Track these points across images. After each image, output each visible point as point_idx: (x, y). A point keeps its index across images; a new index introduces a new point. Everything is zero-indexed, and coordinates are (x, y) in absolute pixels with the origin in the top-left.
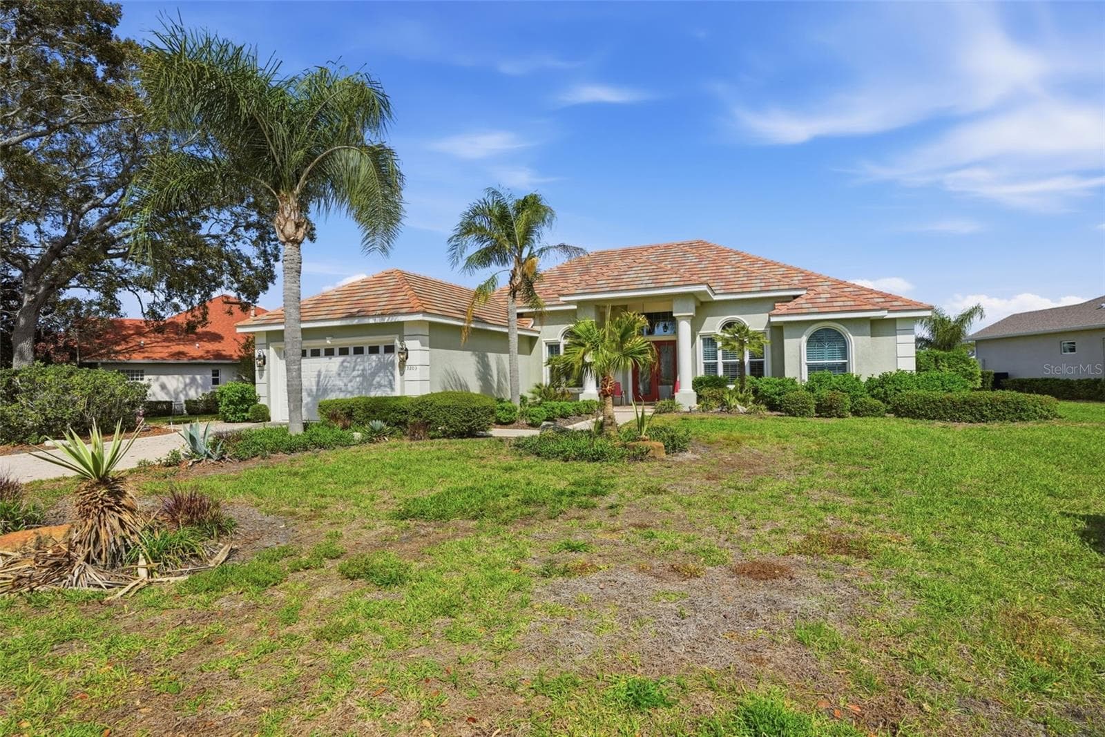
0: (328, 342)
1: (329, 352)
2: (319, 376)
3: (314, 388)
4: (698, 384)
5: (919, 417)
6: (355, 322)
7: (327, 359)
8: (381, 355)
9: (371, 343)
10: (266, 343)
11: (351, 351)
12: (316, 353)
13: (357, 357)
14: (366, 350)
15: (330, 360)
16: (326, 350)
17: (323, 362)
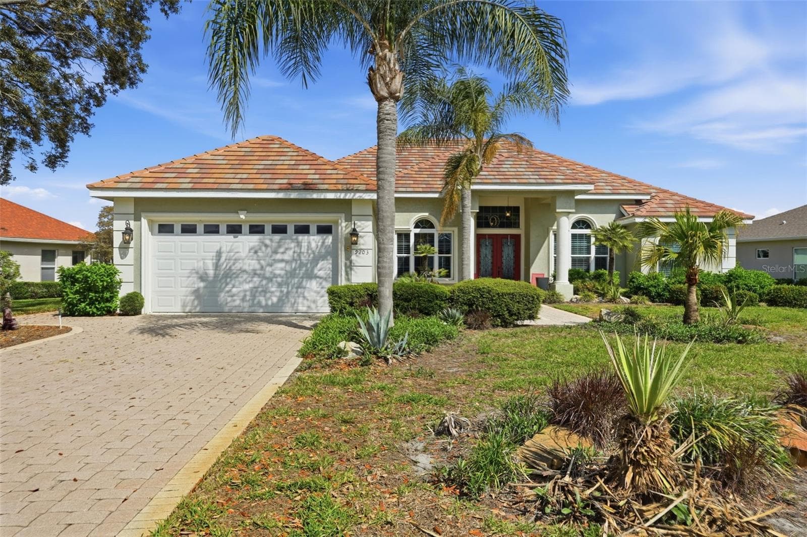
0: (242, 217)
1: (234, 230)
2: (219, 254)
3: (211, 272)
4: (573, 276)
5: (794, 307)
6: (294, 195)
7: (231, 237)
8: (313, 236)
9: (306, 222)
10: (133, 212)
11: (268, 229)
12: (212, 230)
13: (277, 237)
14: (291, 229)
15: (236, 239)
16: (228, 226)
17: (224, 241)
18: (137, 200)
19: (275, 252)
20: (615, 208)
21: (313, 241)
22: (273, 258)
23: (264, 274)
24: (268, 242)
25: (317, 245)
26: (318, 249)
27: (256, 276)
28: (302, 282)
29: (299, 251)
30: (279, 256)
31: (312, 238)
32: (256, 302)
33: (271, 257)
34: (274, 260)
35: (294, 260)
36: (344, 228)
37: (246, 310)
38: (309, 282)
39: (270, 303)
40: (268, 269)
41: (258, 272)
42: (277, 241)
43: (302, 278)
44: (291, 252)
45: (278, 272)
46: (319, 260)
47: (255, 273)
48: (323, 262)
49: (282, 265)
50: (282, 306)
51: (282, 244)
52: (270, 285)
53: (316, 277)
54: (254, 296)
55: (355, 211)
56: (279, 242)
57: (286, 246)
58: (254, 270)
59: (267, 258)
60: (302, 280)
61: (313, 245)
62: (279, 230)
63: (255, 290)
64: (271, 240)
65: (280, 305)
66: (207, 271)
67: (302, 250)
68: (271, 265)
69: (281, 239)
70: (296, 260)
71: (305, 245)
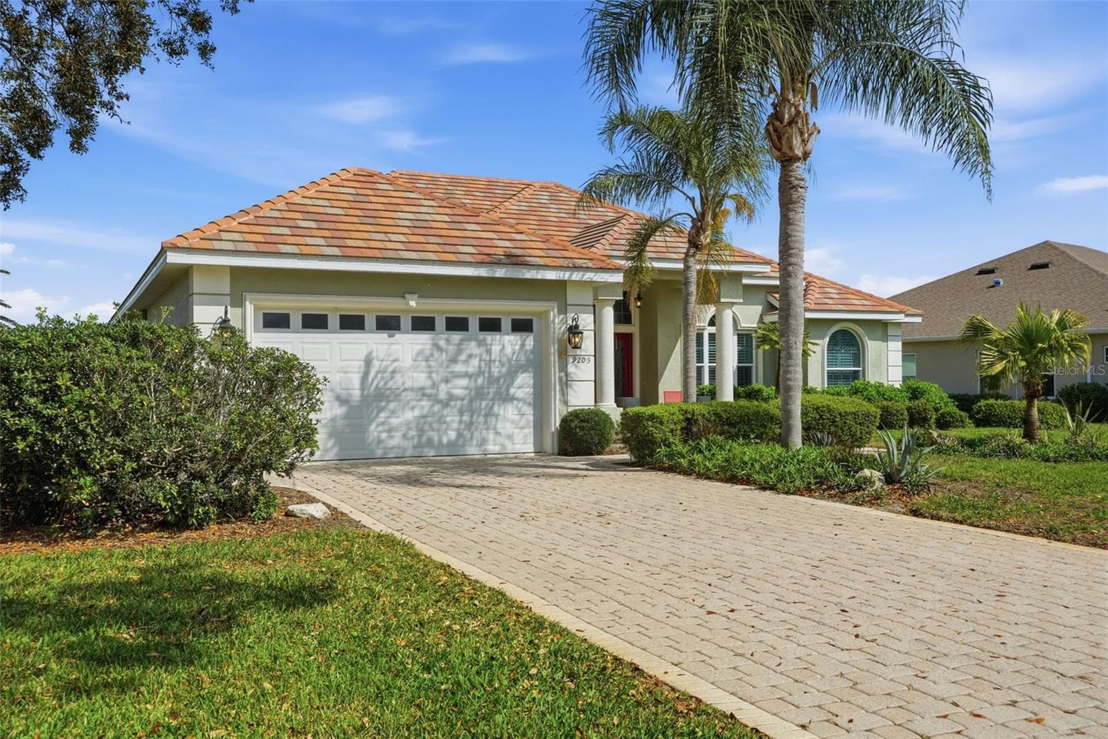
0: (413, 303)
1: (388, 324)
2: (368, 362)
3: (356, 393)
7: (383, 336)
8: (506, 334)
9: (494, 313)
10: (229, 292)
11: (440, 323)
12: (352, 323)
13: (456, 337)
14: (474, 324)
15: (392, 340)
16: (378, 318)
17: (372, 342)
18: (235, 271)
19: (454, 360)
20: (761, 297)
21: (508, 344)
22: (450, 370)
23: (437, 395)
24: (442, 343)
25: (513, 349)
26: (515, 356)
27: (425, 398)
28: (492, 407)
29: (488, 358)
30: (459, 368)
31: (507, 338)
32: (424, 439)
33: (447, 367)
34: (452, 372)
35: (480, 372)
36: (558, 323)
37: (408, 453)
38: (502, 407)
39: (445, 440)
40: (443, 387)
41: (428, 392)
42: (457, 342)
43: (493, 399)
44: (475, 362)
45: (457, 392)
46: (517, 372)
47: (422, 392)
48: (524, 375)
49: (464, 382)
50: (463, 445)
51: (464, 347)
52: (445, 412)
53: (513, 398)
54: (421, 432)
55: (571, 297)
56: (459, 345)
57: (468, 352)
58: (422, 389)
59: (442, 370)
60: (493, 404)
61: (509, 350)
62: (457, 324)
63: (423, 420)
64: (448, 340)
65: (460, 442)
66: (351, 392)
67: (493, 357)
68: (447, 381)
69: (461, 340)
70: (484, 373)
71: (496, 348)
